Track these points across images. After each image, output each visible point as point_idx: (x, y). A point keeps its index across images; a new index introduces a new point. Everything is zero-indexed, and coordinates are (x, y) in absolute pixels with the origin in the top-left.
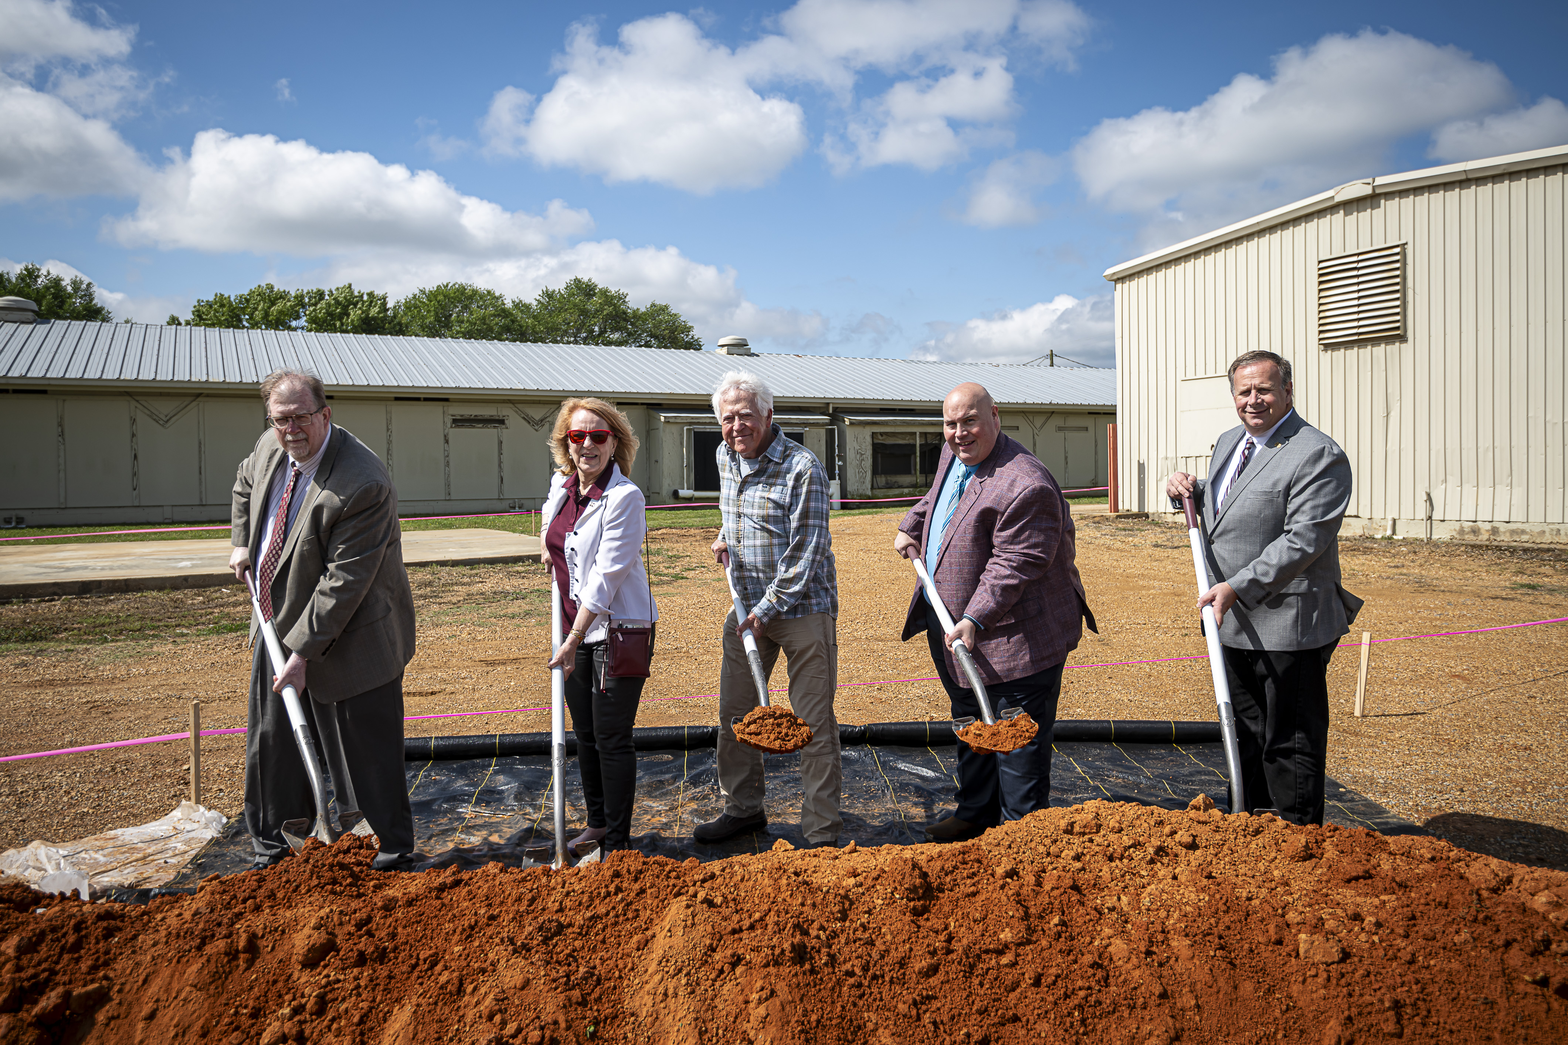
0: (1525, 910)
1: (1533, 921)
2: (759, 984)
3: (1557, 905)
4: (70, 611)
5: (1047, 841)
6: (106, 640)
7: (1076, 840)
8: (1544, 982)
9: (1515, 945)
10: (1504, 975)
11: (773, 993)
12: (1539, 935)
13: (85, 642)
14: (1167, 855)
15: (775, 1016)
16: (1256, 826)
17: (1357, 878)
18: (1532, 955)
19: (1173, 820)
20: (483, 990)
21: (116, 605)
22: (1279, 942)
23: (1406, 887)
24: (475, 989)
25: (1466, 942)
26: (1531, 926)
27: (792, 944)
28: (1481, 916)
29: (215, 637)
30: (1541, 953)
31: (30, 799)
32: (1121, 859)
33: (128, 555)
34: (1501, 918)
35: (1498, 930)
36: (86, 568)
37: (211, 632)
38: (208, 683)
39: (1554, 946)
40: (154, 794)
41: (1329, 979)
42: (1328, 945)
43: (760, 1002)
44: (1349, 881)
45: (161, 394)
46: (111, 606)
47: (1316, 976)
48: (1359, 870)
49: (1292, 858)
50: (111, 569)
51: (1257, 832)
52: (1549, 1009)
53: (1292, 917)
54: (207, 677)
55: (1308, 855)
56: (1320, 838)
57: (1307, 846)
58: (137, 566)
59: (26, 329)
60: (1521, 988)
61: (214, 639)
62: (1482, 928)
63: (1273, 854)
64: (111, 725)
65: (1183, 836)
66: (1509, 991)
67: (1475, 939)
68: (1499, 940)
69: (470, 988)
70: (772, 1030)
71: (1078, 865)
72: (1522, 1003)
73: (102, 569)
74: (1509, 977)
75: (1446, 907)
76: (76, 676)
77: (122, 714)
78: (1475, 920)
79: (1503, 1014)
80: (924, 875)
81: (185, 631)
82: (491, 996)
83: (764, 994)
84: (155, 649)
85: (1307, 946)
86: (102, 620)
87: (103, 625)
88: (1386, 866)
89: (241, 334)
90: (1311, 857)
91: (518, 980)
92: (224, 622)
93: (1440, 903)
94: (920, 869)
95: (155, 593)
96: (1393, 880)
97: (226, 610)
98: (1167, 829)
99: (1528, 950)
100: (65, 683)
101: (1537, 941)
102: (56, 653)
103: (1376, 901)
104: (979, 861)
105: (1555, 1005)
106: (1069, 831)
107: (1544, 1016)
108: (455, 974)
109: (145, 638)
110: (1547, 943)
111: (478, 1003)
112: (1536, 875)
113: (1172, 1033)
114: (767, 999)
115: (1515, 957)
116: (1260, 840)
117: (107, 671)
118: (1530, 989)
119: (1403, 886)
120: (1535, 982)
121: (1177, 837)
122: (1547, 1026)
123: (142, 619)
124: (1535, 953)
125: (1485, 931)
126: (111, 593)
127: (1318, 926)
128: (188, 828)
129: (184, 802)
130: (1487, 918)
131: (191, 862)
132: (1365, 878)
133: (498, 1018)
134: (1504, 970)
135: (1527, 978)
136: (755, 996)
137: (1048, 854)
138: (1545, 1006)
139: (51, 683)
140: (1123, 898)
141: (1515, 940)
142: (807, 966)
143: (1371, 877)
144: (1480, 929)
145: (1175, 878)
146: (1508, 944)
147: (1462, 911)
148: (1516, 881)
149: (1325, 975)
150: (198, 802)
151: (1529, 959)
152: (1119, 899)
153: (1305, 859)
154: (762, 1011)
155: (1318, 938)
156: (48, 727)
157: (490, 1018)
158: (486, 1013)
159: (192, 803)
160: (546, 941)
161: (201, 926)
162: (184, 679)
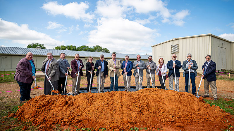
51: (160, 90)
65: (155, 90)
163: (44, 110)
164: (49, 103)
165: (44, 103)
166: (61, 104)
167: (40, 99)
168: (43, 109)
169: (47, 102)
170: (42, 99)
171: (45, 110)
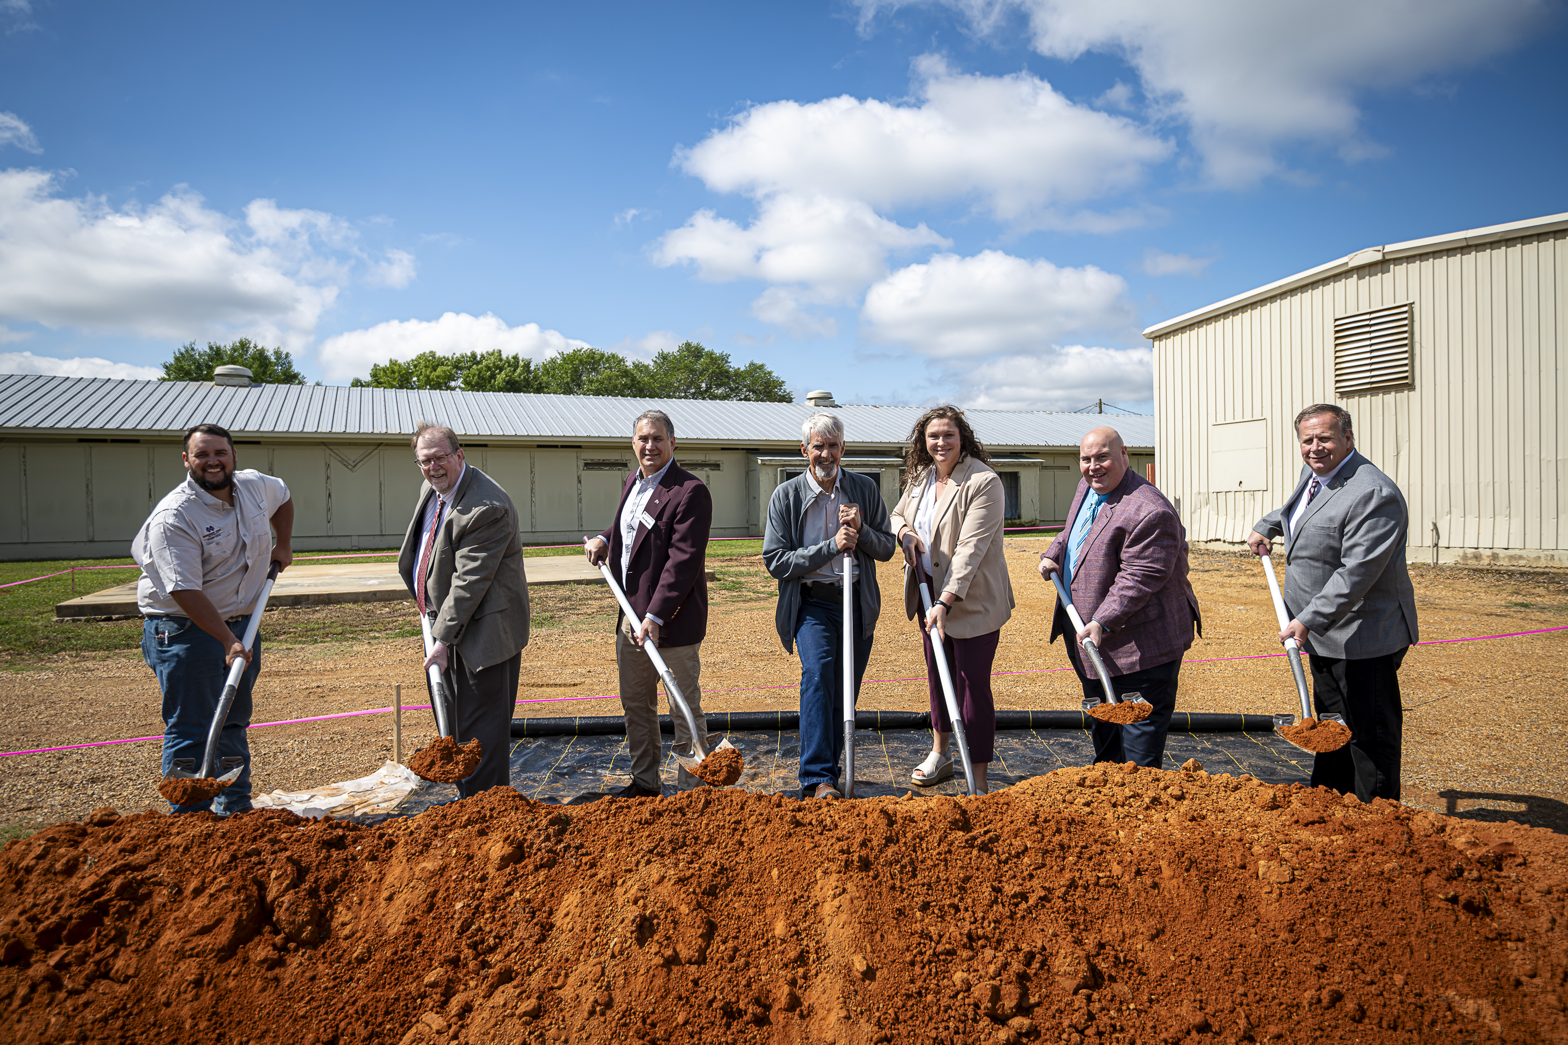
0: (1445, 847)
1: (1450, 854)
2: (834, 884)
3: (1474, 845)
4: (286, 619)
5: (1064, 791)
6: (316, 642)
7: (1088, 791)
8: (1454, 900)
9: (1435, 873)
10: (1422, 893)
11: (844, 890)
12: (1454, 865)
13: (300, 642)
14: (1161, 804)
15: (846, 905)
16: (1235, 784)
17: (1313, 823)
18: (1448, 880)
19: (1167, 778)
20: (629, 883)
21: (322, 614)
22: (1243, 867)
23: (1352, 829)
24: (624, 882)
25: (1394, 869)
26: (1449, 858)
27: (860, 857)
28: (1408, 850)
29: (401, 640)
30: (1455, 879)
31: (272, 759)
32: (1122, 806)
33: (327, 575)
34: (1424, 852)
35: (1421, 861)
36: (296, 585)
37: (398, 635)
38: (397, 675)
39: (1466, 874)
40: (365, 756)
41: (1281, 895)
42: (1282, 869)
43: (835, 897)
44: (1306, 825)
45: (350, 444)
46: (317, 615)
47: (1271, 892)
48: (1316, 816)
49: (1262, 807)
50: (316, 585)
51: (1236, 788)
52: (1457, 920)
53: (1256, 849)
54: (397, 671)
55: (1274, 805)
56: (1287, 794)
57: (1275, 797)
58: (336, 584)
59: (243, 391)
60: (1435, 903)
61: (400, 641)
62: (1409, 859)
63: (1247, 805)
64: (326, 705)
65: (1174, 790)
66: (1425, 905)
67: (1402, 868)
68: (1421, 868)
69: (620, 882)
70: (844, 917)
71: (1088, 809)
72: (1435, 915)
73: (309, 586)
74: (1426, 896)
75: (1382, 844)
76: (296, 669)
77: (334, 698)
78: (1404, 854)
79: (1419, 922)
80: (964, 812)
81: (377, 635)
82: (636, 887)
83: (838, 891)
84: (355, 648)
85: (1264, 869)
86: (312, 626)
87: (313, 630)
88: (1339, 814)
89: (413, 394)
90: (1278, 807)
91: (655, 877)
92: (407, 628)
93: (1378, 841)
94: (960, 807)
95: (350, 605)
96: (1342, 824)
97: (408, 619)
98: (1162, 785)
99: (1444, 876)
100: (288, 673)
101: (1453, 870)
102: (279, 650)
103: (1326, 840)
104: (1008, 804)
105: (1463, 918)
106: (1082, 783)
107: (1452, 924)
108: (609, 872)
109: (347, 640)
110: (1460, 871)
111: (625, 892)
112: (1464, 824)
113: (1154, 932)
114: (840, 895)
115: (1432, 881)
116: (1238, 794)
117: (319, 665)
118: (1443, 905)
119: (1350, 829)
120: (1447, 900)
121: (1169, 791)
122: (1454, 932)
123: (342, 625)
124: (1450, 879)
125: (1411, 861)
126: (317, 605)
127: (1274, 855)
128: (392, 781)
129: (388, 762)
130: (1413, 851)
131: (397, 806)
132: (1319, 823)
133: (641, 902)
134: (1422, 891)
135: (1441, 896)
136: (831, 892)
137: (1064, 801)
138: (1454, 918)
139: (277, 674)
140: (1121, 833)
141: (1434, 869)
142: (871, 873)
143: (1325, 822)
144: (1405, 860)
145: (1166, 820)
146: (1428, 871)
147: (1393, 847)
148: (1448, 829)
149: (1278, 891)
150: (399, 762)
151: (1443, 882)
152: (1117, 833)
153: (1272, 808)
154: (836, 902)
155: (1274, 864)
156: (279, 707)
157: (635, 902)
158: (633, 898)
159: (395, 762)
160: (674, 851)
161: (422, 836)
162: (379, 672)
163: (46, 978)
164: (103, 909)
165: (55, 910)
166: (204, 931)
167: (44, 865)
168: (38, 970)
169: (89, 900)
170: (58, 866)
171: (53, 982)
